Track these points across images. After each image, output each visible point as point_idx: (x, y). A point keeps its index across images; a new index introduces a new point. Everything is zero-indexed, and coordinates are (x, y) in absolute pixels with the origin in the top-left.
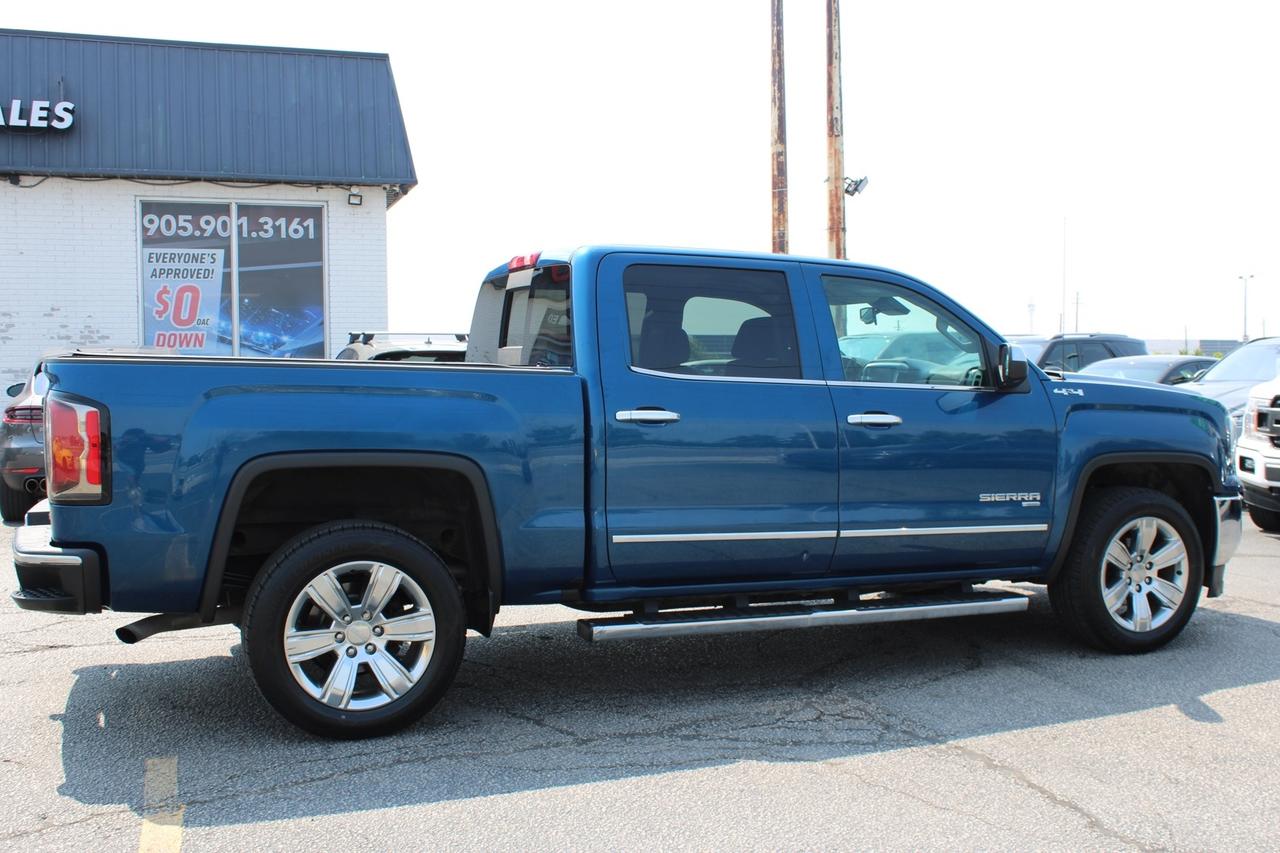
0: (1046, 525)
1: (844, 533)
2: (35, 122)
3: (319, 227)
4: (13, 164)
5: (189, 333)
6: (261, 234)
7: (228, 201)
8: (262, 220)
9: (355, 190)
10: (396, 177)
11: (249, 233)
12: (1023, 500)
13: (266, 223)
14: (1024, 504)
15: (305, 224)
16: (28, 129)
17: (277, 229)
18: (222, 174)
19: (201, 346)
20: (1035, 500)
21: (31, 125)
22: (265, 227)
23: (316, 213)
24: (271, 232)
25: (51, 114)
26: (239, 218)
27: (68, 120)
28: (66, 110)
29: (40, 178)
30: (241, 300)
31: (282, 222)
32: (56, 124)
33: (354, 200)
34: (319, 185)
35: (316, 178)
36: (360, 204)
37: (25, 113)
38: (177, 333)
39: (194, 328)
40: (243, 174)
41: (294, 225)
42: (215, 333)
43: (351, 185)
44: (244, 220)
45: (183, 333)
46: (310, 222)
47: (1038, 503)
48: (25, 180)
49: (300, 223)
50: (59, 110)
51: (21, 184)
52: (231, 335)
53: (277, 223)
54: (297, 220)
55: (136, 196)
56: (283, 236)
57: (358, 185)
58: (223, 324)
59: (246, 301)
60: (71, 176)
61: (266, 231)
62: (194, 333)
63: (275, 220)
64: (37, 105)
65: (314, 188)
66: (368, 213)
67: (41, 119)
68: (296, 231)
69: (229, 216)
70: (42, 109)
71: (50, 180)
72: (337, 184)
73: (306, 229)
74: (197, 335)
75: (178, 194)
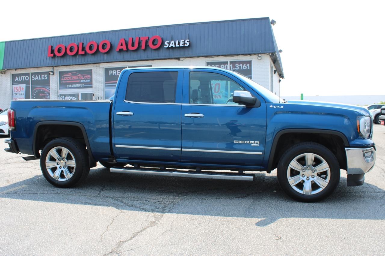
0: (262, 153)
1: (183, 150)
2: (181, 45)
3: (251, 66)
4: (177, 55)
5: (218, 95)
6: (236, 68)
7: (227, 61)
8: (236, 65)
9: (260, 55)
10: (270, 51)
11: (233, 68)
12: (252, 143)
13: (237, 66)
14: (252, 145)
15: (247, 65)
16: (180, 47)
17: (240, 67)
18: (224, 54)
19: (220, 98)
20: (257, 144)
21: (180, 46)
22: (237, 67)
23: (250, 62)
24: (238, 68)
25: (184, 43)
26: (230, 65)
27: (188, 44)
28: (188, 41)
29: (184, 58)
30: (230, 86)
31: (241, 65)
32: (185, 45)
33: (259, 58)
34: (250, 54)
35: (250, 53)
36: (261, 59)
37: (179, 44)
38: (215, 95)
39: (219, 94)
40: (229, 53)
41: (244, 66)
42: (224, 95)
43: (259, 54)
44: (231, 65)
45: (216, 95)
46: (248, 65)
47: (258, 145)
48: (181, 59)
49: (246, 65)
50: (186, 42)
51: (180, 60)
52: (228, 95)
53: (240, 66)
54: (245, 64)
55: (205, 61)
56: (241, 69)
57: (260, 54)
58: (226, 93)
59: (232, 86)
60: (191, 57)
61: (237, 68)
62: (219, 95)
63: (239, 65)
64: (182, 41)
65: (249, 56)
66: (264, 61)
67: (182, 44)
68: (245, 67)
69: (228, 64)
70: (183, 42)
71: (186, 59)
72: (255, 54)
73: (247, 67)
74: (220, 96)
75: (215, 60)
